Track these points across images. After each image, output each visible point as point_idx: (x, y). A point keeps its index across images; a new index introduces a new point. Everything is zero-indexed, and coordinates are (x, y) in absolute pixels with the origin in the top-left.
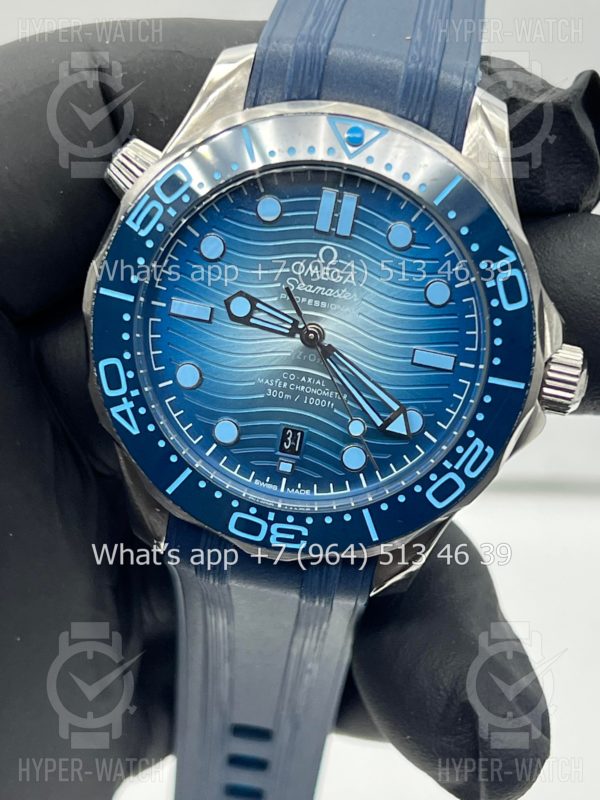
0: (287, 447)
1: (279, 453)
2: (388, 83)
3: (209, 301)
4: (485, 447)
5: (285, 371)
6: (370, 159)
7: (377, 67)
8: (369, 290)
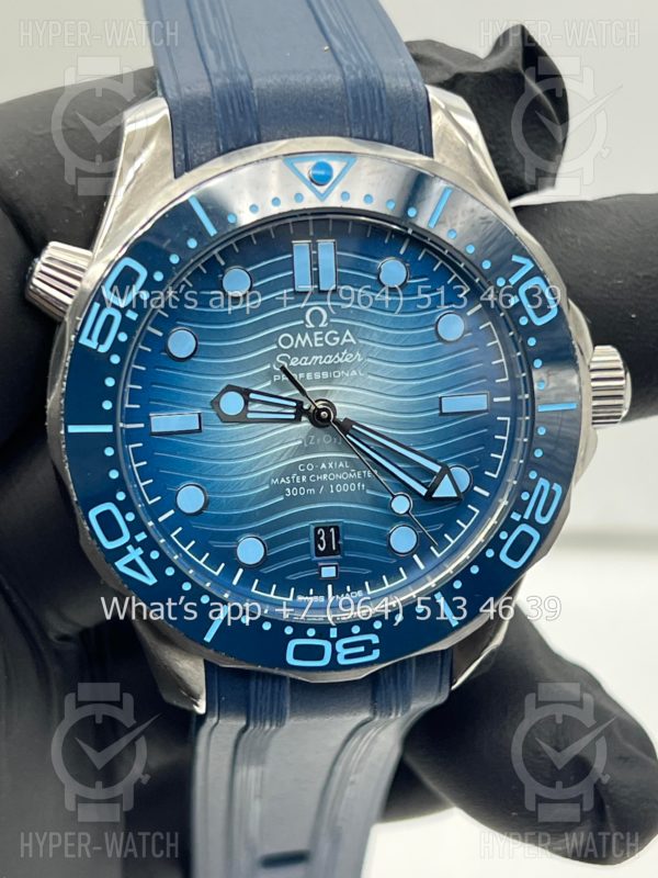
0: (322, 549)
1: (316, 558)
2: (331, 104)
3: (194, 407)
4: (551, 486)
5: (301, 462)
6: (345, 195)
7: (314, 89)
8: (372, 344)
